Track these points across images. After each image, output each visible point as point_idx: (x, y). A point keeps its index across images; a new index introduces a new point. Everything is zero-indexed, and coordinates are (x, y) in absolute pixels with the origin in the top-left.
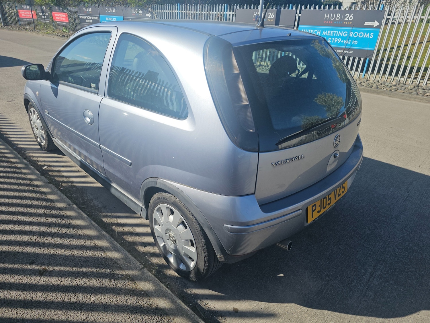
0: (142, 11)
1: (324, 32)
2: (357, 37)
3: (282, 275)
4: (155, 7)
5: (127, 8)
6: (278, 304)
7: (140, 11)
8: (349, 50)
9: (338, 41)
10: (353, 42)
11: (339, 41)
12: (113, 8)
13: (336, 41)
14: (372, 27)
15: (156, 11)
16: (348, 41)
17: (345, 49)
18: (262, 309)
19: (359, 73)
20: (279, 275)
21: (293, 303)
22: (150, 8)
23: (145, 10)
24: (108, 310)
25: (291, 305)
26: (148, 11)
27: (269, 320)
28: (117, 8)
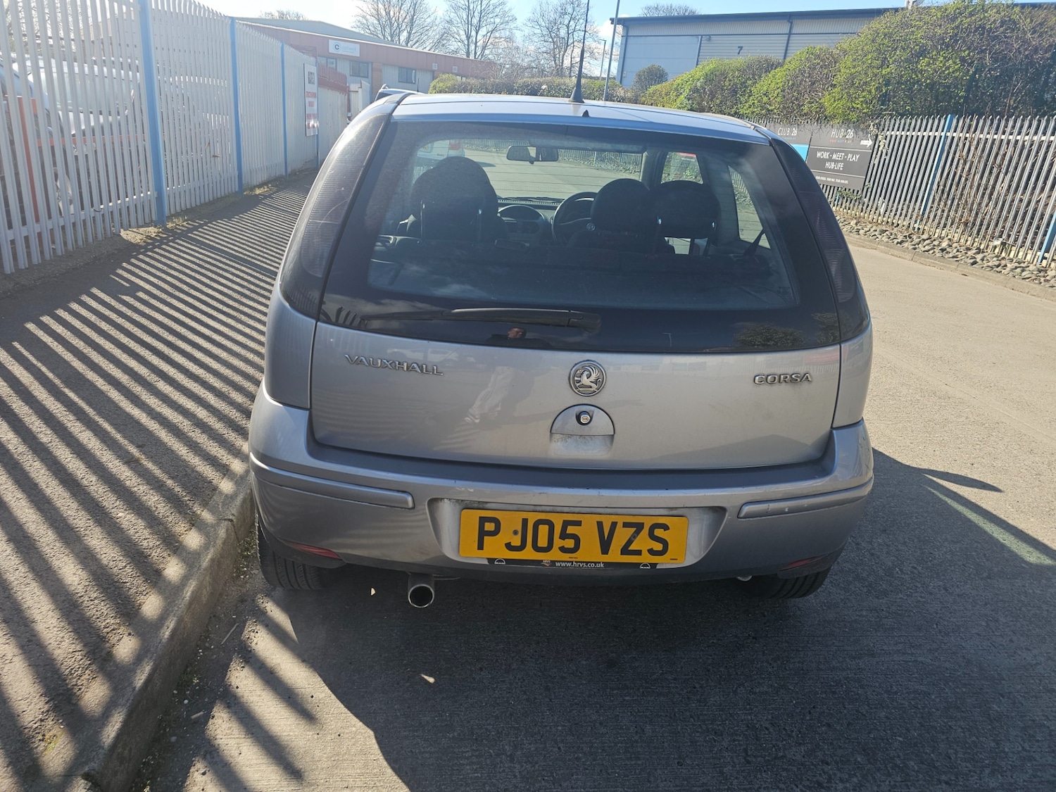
0: (856, 133)
3: (431, 680)
4: (887, 123)
5: (823, 127)
6: (349, 712)
7: (851, 133)
12: (794, 127)
15: (888, 132)
18: (312, 697)
20: (426, 677)
21: (372, 730)
22: (874, 125)
23: (862, 130)
24: (113, 534)
25: (363, 731)
26: (867, 133)
27: (294, 719)
28: (803, 126)
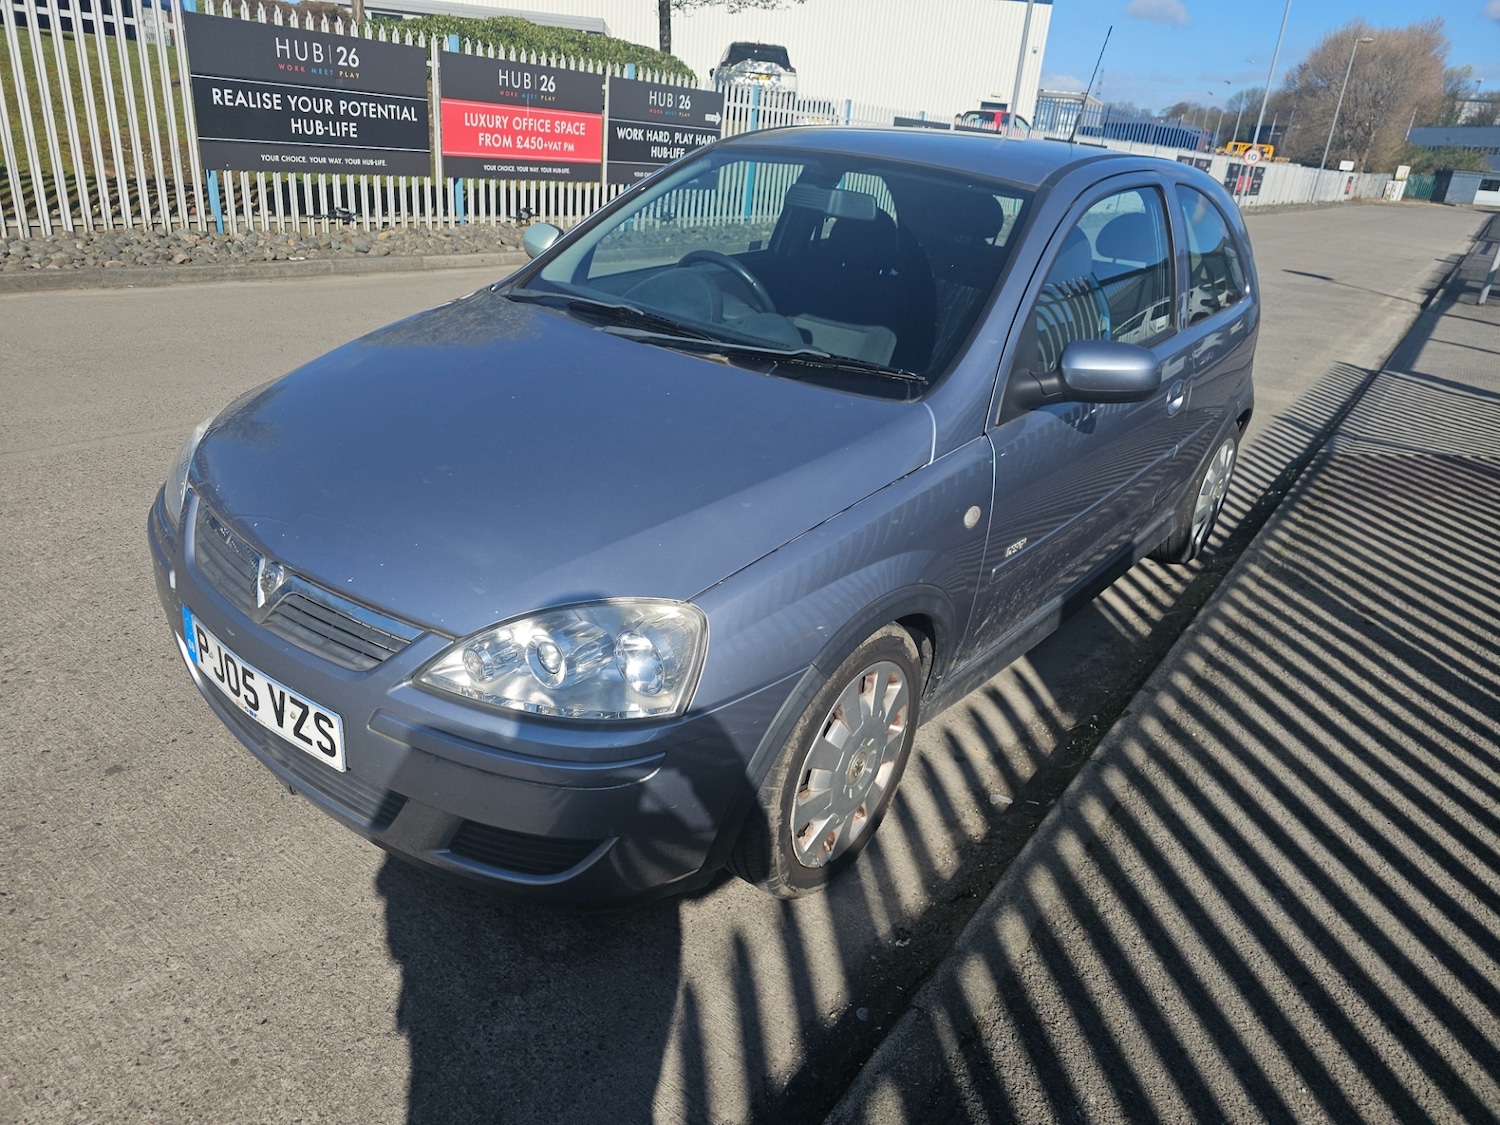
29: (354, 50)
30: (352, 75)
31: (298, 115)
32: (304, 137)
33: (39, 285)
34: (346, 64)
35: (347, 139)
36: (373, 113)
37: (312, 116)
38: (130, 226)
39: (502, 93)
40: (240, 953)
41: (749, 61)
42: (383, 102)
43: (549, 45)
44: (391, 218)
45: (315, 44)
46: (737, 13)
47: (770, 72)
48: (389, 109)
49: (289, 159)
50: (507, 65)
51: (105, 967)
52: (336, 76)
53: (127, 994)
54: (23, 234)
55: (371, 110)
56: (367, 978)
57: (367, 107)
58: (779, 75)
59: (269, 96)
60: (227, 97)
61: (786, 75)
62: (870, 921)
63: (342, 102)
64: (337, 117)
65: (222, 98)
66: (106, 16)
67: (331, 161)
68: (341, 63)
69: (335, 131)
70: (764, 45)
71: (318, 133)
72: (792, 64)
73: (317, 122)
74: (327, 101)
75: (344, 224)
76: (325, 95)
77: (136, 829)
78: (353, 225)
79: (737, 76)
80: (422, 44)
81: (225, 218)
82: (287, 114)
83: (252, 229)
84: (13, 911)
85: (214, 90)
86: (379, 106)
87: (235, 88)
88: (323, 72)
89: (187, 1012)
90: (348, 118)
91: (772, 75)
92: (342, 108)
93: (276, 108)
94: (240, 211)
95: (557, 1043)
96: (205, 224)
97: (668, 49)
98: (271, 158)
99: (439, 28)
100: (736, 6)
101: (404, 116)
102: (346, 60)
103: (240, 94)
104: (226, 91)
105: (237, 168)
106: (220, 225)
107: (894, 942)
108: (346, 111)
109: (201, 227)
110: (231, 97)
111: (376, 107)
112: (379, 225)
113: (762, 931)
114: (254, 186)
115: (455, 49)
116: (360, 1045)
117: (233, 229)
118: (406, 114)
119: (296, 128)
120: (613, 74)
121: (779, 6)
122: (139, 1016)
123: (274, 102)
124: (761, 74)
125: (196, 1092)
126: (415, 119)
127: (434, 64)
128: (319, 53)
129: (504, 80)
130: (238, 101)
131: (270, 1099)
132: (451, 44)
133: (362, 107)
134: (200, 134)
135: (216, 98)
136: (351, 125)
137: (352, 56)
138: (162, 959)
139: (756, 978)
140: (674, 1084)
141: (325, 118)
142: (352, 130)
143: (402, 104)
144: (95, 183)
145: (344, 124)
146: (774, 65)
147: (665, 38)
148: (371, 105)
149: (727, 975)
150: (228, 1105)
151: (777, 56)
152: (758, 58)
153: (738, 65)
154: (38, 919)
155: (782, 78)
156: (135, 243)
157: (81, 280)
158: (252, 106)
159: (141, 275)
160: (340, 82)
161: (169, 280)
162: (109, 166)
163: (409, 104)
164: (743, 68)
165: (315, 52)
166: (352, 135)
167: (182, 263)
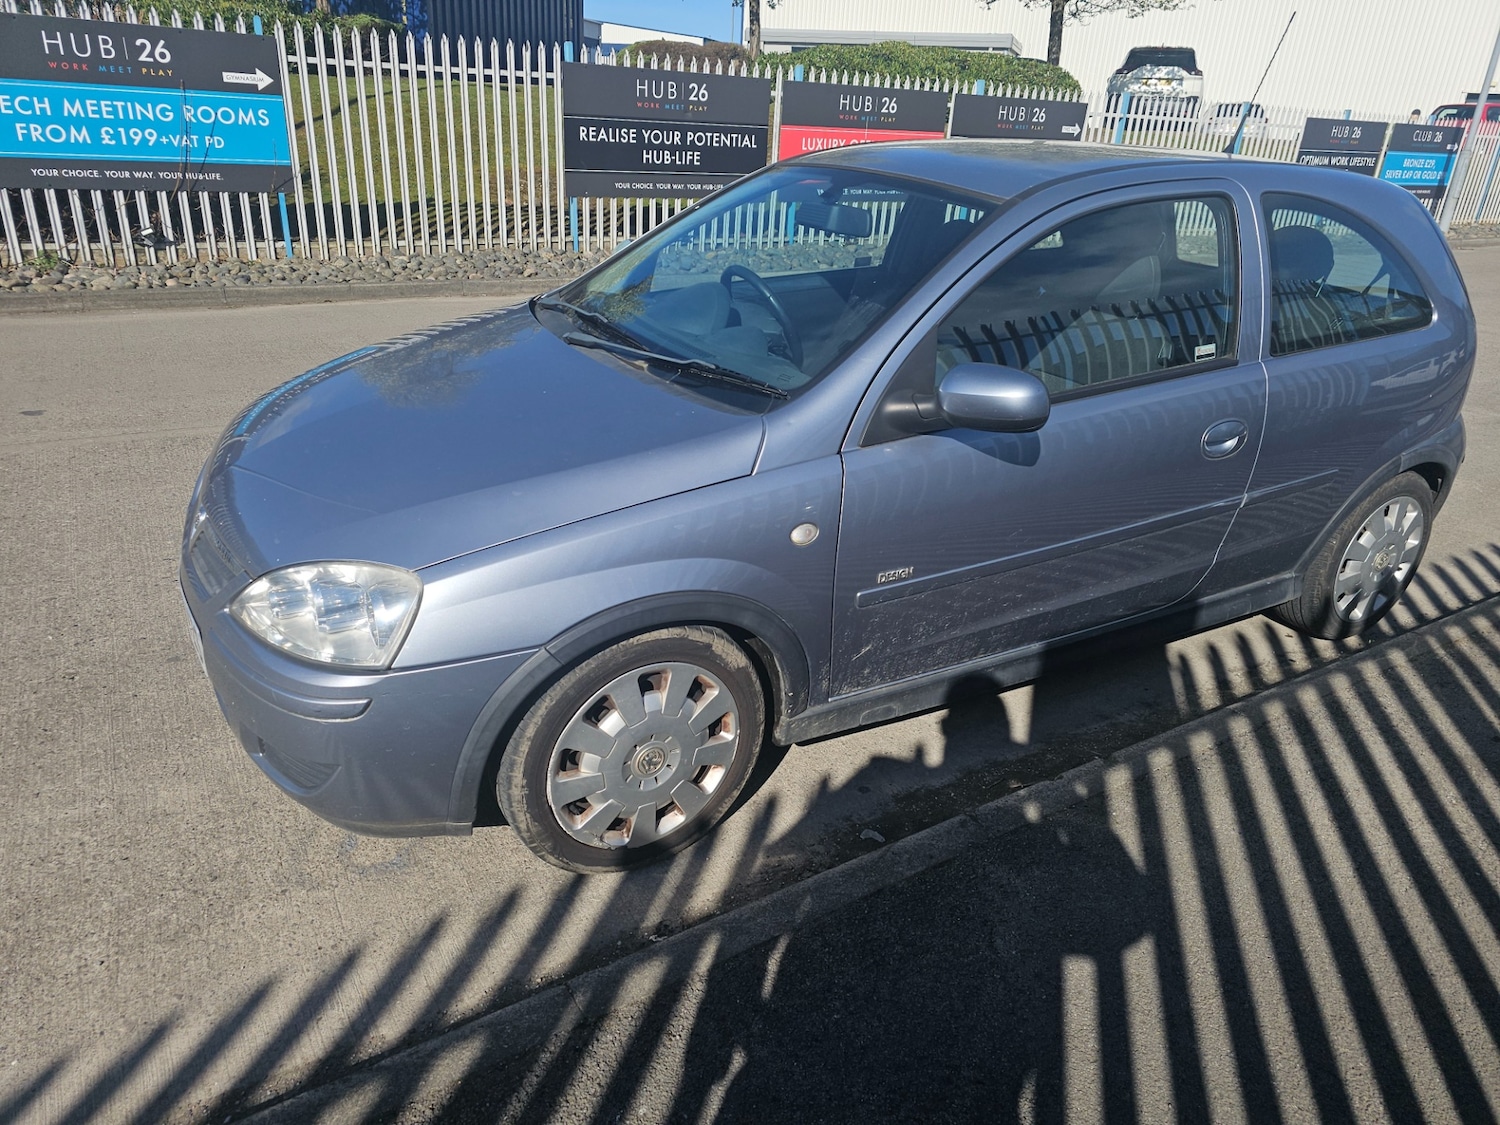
1: (67, 104)
2: (214, 122)
8: (202, 168)
9: (144, 140)
10: (207, 143)
11: (153, 140)
13: (138, 139)
14: (252, 89)
16: (185, 138)
17: (186, 167)
19: (272, 243)
29: (705, 85)
30: (701, 109)
31: (650, 147)
32: (654, 167)
33: (416, 292)
34: (696, 99)
35: (691, 167)
36: (717, 142)
37: (662, 147)
38: (506, 245)
39: (842, 117)
40: (149, 807)
41: (1148, 67)
42: (726, 132)
43: (923, 66)
44: (725, 239)
45: (670, 83)
46: (1140, 17)
47: (1170, 76)
48: (732, 138)
49: (638, 186)
50: (850, 90)
51: (64, 795)
52: (686, 110)
53: (63, 815)
54: (425, 251)
55: (715, 139)
56: (215, 847)
57: (712, 137)
58: (1181, 80)
59: (626, 131)
60: (591, 134)
61: (1189, 79)
62: (645, 911)
63: (689, 133)
64: (684, 147)
65: (588, 135)
66: (502, 71)
67: (675, 187)
68: (692, 98)
69: (681, 160)
70: (1168, 48)
71: (666, 162)
72: (1199, 66)
73: (666, 152)
74: (676, 133)
75: (682, 245)
76: (674, 128)
77: (155, 703)
78: (690, 246)
79: (1132, 83)
80: (768, 75)
81: (580, 239)
82: (641, 145)
83: (602, 248)
84: (43, 743)
85: (582, 128)
86: (722, 135)
87: (599, 126)
88: (675, 107)
89: (86, 838)
90: (693, 147)
91: (1173, 79)
92: (689, 139)
93: (632, 141)
94: (593, 232)
95: (305, 934)
96: (564, 243)
97: (1057, 61)
98: (623, 185)
99: (821, 58)
100: (1138, 10)
101: (744, 143)
102: (697, 96)
103: (603, 131)
104: (591, 129)
105: (594, 196)
106: (576, 243)
107: (649, 935)
108: (692, 141)
109: (561, 246)
110: (594, 134)
111: (719, 137)
112: (713, 246)
113: (540, 893)
114: (620, 211)
115: (800, 78)
116: (172, 894)
117: (586, 247)
118: (746, 142)
119: (648, 159)
120: (961, 90)
121: (1181, 5)
122: (57, 832)
123: (628, 136)
124: (1160, 79)
125: (49, 894)
126: (754, 146)
127: (777, 94)
128: (673, 90)
129: (845, 105)
130: (600, 137)
131: (87, 914)
132: (796, 74)
133: (706, 137)
134: (566, 166)
135: (583, 135)
136: (696, 153)
137: (702, 91)
138: (100, 798)
139: (501, 931)
140: (365, 992)
141: (673, 149)
142: (696, 158)
143: (743, 132)
144: (467, 209)
145: (689, 153)
146: (1176, 68)
147: (1054, 49)
148: (715, 135)
149: (479, 921)
150: (61, 908)
151: (1184, 59)
152: (1158, 63)
153: (1135, 71)
154: (53, 752)
155: (1184, 82)
156: (502, 259)
157: (447, 289)
158: (612, 140)
159: (493, 286)
160: (689, 116)
161: (515, 291)
162: (509, 196)
163: (750, 133)
164: (1140, 74)
165: (670, 90)
166: (695, 163)
167: (529, 276)
